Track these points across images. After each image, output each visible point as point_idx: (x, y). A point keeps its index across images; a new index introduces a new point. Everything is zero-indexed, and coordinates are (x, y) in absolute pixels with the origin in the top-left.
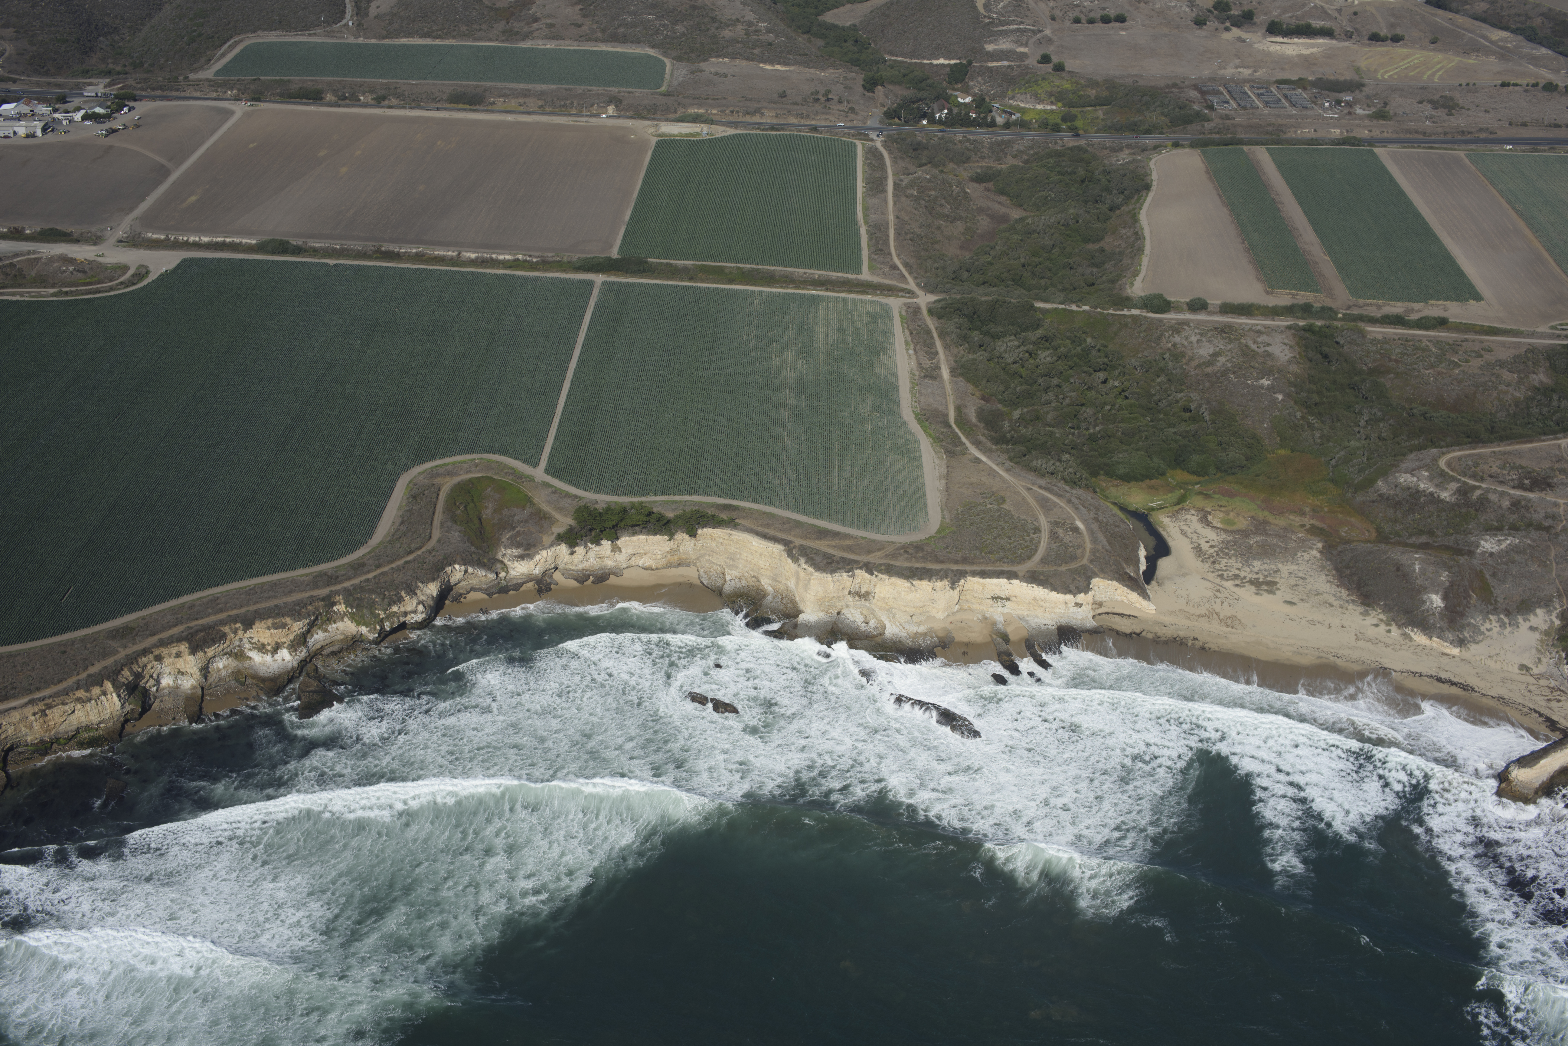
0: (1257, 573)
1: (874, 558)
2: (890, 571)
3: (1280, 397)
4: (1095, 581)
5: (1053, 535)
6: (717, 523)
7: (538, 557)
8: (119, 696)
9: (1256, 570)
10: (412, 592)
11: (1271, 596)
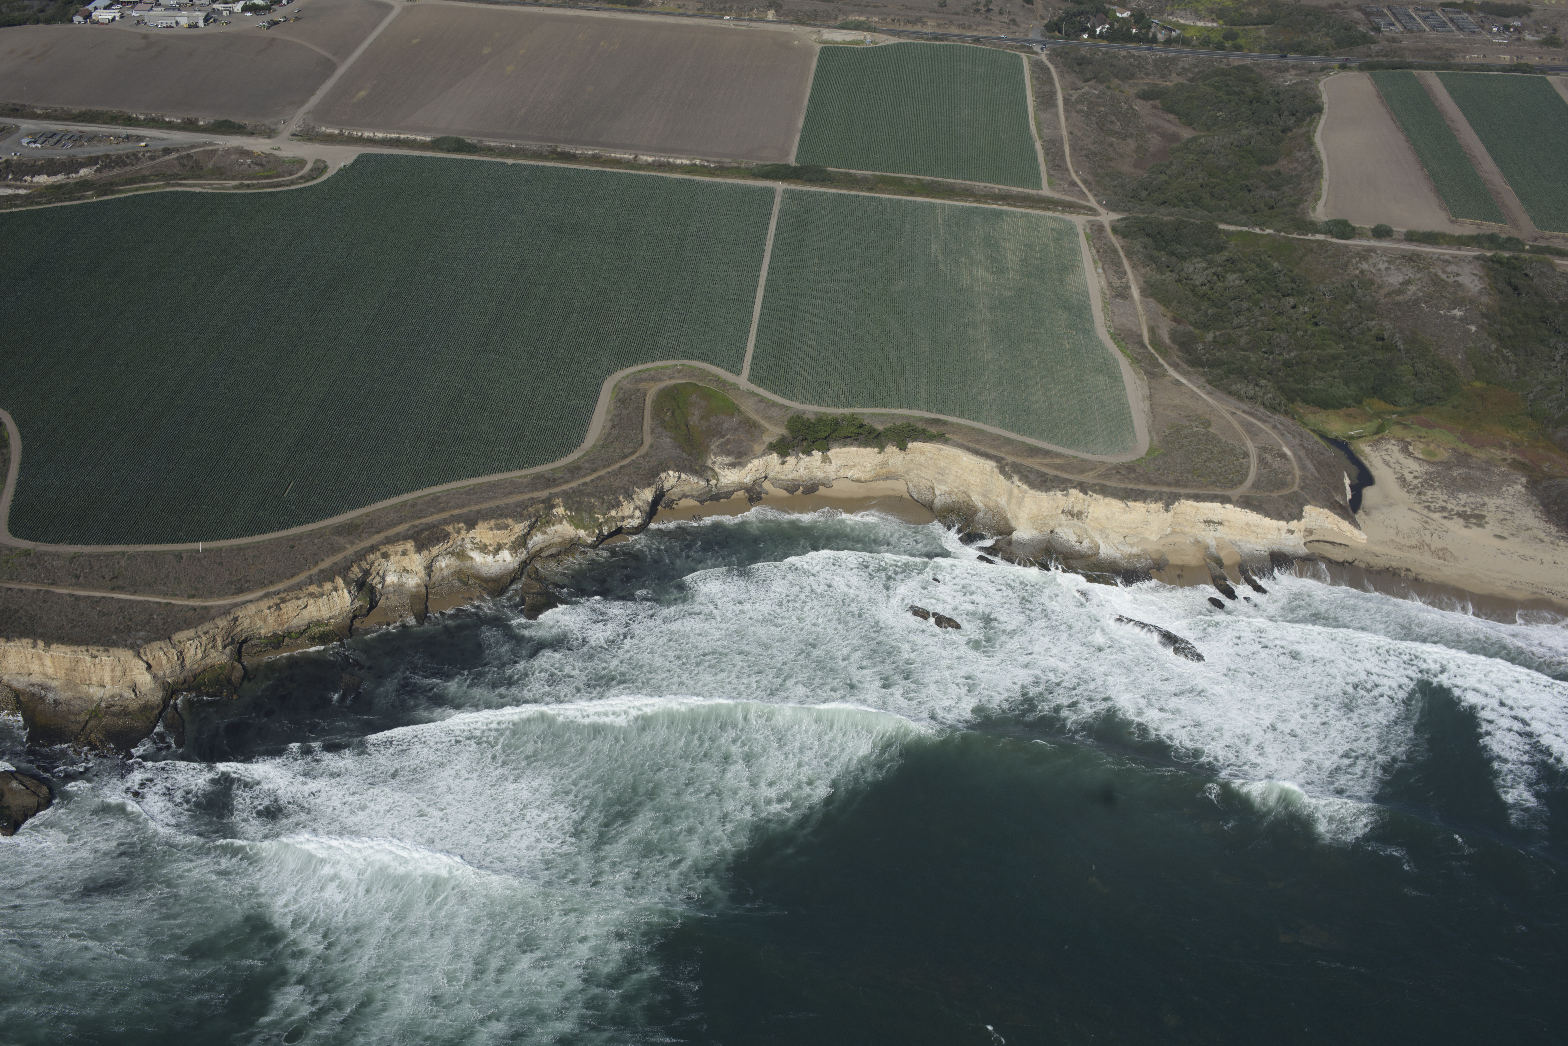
0: (1464, 506)
1: (1088, 478)
2: (1105, 491)
3: (1473, 328)
4: (1307, 509)
5: (1262, 461)
6: (926, 437)
7: (749, 466)
8: (350, 592)
9: (1463, 502)
10: (630, 497)
11: (1480, 529)
